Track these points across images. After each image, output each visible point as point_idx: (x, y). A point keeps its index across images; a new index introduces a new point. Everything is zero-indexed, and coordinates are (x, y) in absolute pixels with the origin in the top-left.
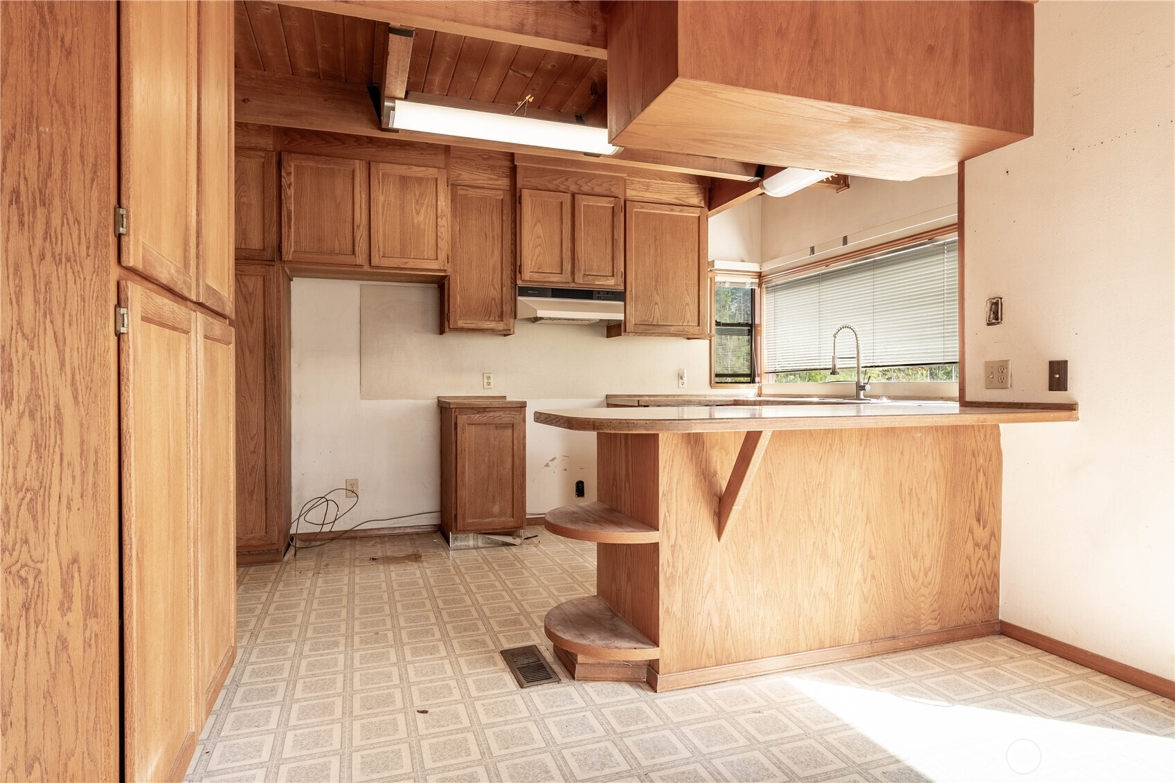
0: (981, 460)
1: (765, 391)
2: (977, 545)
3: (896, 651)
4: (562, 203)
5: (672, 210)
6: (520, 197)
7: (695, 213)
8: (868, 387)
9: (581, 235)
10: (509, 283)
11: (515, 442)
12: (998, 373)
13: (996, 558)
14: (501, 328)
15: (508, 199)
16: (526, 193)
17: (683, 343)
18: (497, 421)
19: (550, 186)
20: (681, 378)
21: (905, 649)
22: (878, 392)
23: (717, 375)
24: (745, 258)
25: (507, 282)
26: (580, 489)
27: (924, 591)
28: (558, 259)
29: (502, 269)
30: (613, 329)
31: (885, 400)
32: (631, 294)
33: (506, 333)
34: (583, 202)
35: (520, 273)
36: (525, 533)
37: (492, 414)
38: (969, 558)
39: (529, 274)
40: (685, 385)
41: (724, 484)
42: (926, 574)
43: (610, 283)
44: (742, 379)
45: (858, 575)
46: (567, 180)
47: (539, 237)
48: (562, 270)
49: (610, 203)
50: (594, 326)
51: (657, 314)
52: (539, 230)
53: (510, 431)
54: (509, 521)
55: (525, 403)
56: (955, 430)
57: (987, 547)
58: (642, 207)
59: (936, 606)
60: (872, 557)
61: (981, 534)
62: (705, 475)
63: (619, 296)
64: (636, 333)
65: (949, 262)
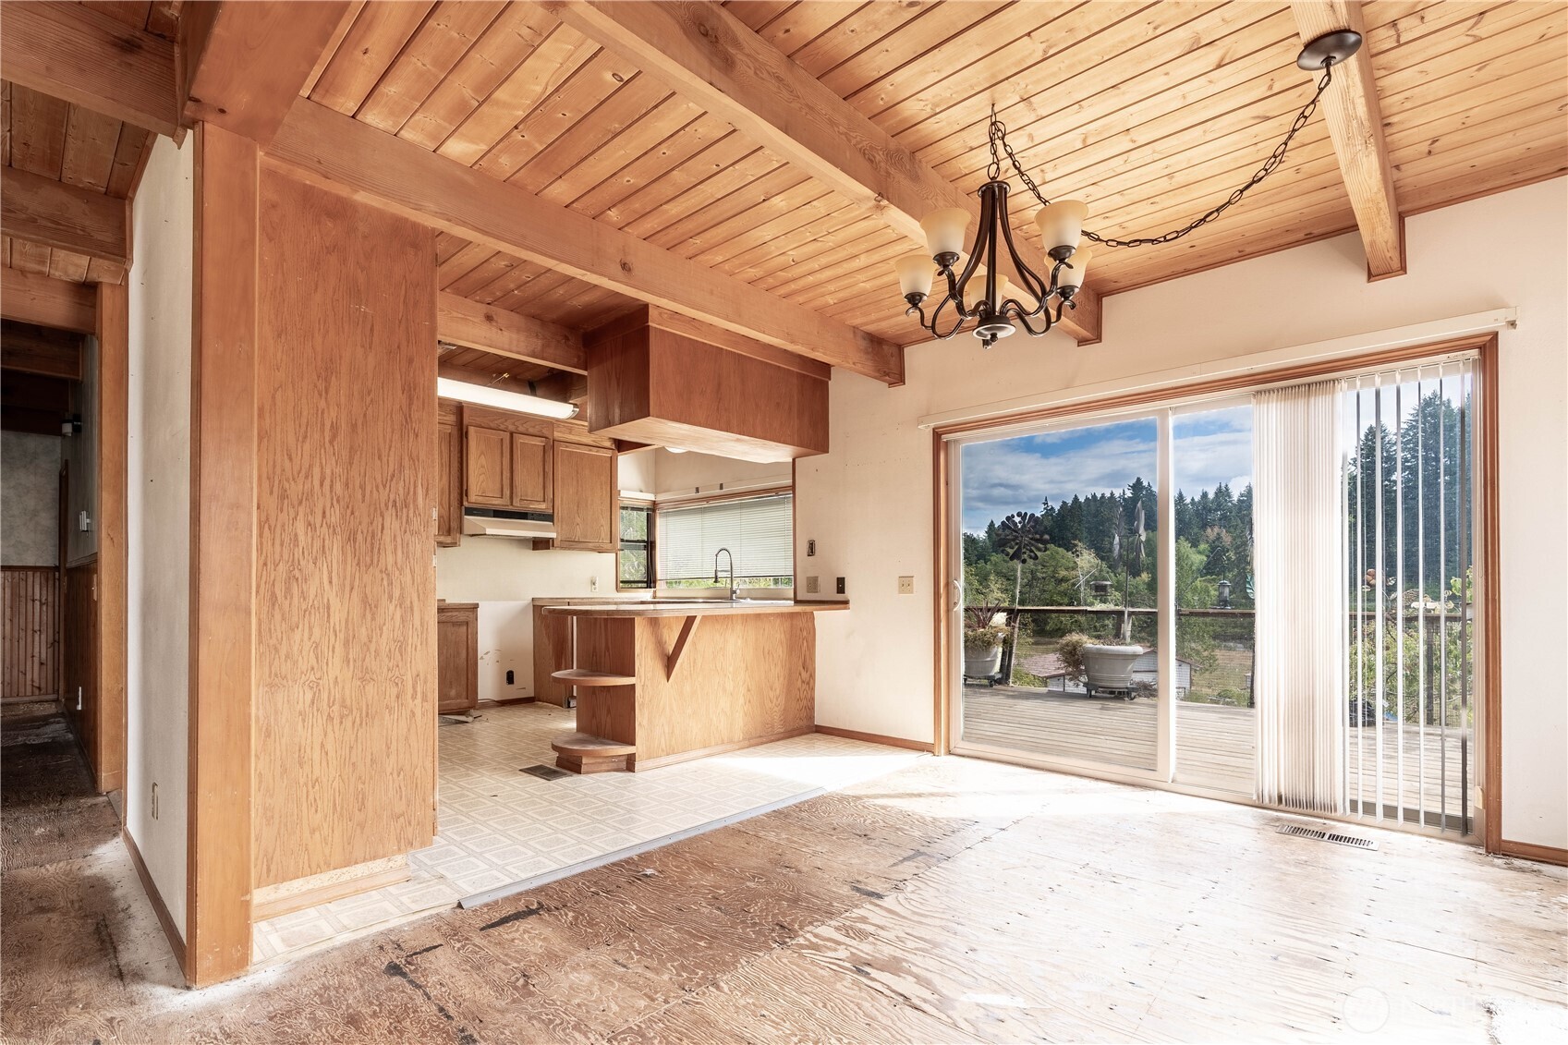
0: (805, 634)
1: (658, 594)
2: (803, 682)
3: (762, 743)
4: (502, 440)
5: (590, 450)
6: (467, 433)
7: (608, 454)
8: (738, 592)
9: (518, 467)
10: (456, 504)
11: (469, 637)
12: (813, 584)
13: (813, 689)
14: (449, 542)
15: (455, 433)
16: (472, 430)
17: (596, 555)
18: (454, 619)
19: (492, 425)
20: (594, 584)
21: (766, 743)
22: (744, 595)
23: (622, 582)
24: (643, 489)
25: (455, 503)
26: (510, 677)
27: (776, 709)
28: (498, 485)
29: (450, 491)
30: (540, 544)
31: (749, 600)
32: (558, 516)
33: (454, 544)
34: (520, 440)
35: (467, 496)
36: (475, 713)
37: (450, 614)
38: (799, 690)
39: (474, 497)
40: (597, 590)
41: (670, 649)
42: (777, 700)
43: (542, 507)
44: (640, 585)
45: (741, 701)
46: (506, 420)
47: (483, 467)
48: (502, 495)
49: (542, 442)
50: (522, 541)
51: (579, 533)
52: (483, 460)
53: (465, 628)
54: (464, 702)
55: (478, 604)
56: (792, 615)
57: (808, 683)
58: (567, 447)
59: (782, 717)
60: (749, 690)
61: (805, 676)
62: (660, 644)
63: (549, 517)
64: (562, 548)
65: (787, 511)
